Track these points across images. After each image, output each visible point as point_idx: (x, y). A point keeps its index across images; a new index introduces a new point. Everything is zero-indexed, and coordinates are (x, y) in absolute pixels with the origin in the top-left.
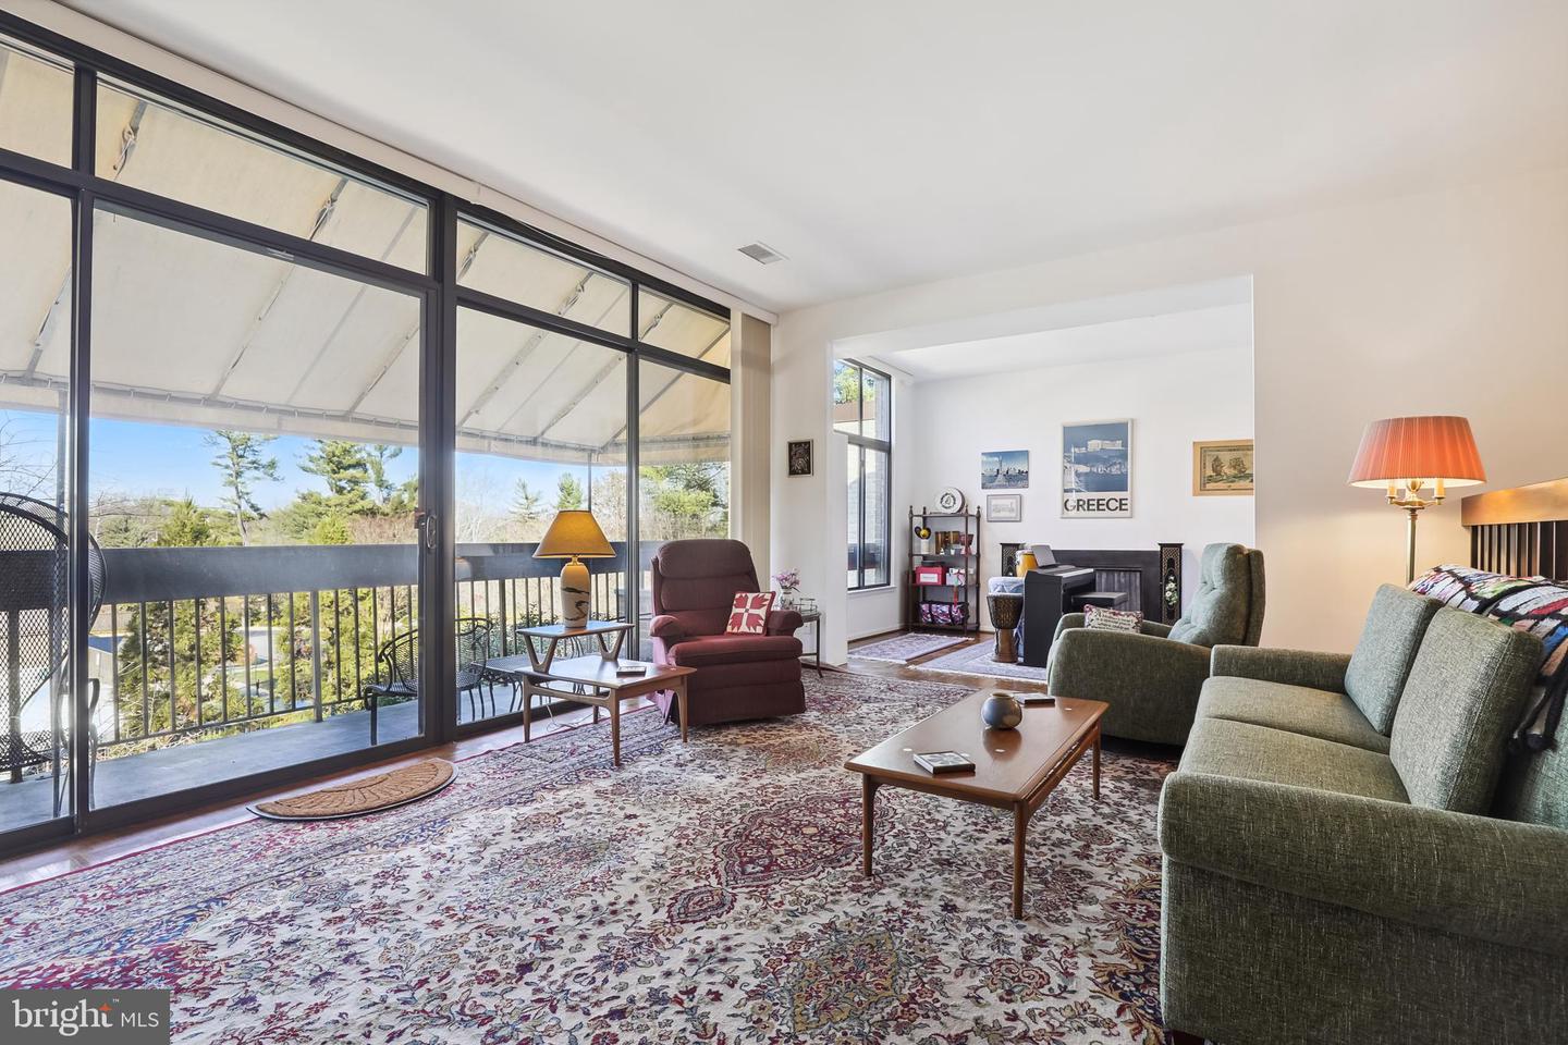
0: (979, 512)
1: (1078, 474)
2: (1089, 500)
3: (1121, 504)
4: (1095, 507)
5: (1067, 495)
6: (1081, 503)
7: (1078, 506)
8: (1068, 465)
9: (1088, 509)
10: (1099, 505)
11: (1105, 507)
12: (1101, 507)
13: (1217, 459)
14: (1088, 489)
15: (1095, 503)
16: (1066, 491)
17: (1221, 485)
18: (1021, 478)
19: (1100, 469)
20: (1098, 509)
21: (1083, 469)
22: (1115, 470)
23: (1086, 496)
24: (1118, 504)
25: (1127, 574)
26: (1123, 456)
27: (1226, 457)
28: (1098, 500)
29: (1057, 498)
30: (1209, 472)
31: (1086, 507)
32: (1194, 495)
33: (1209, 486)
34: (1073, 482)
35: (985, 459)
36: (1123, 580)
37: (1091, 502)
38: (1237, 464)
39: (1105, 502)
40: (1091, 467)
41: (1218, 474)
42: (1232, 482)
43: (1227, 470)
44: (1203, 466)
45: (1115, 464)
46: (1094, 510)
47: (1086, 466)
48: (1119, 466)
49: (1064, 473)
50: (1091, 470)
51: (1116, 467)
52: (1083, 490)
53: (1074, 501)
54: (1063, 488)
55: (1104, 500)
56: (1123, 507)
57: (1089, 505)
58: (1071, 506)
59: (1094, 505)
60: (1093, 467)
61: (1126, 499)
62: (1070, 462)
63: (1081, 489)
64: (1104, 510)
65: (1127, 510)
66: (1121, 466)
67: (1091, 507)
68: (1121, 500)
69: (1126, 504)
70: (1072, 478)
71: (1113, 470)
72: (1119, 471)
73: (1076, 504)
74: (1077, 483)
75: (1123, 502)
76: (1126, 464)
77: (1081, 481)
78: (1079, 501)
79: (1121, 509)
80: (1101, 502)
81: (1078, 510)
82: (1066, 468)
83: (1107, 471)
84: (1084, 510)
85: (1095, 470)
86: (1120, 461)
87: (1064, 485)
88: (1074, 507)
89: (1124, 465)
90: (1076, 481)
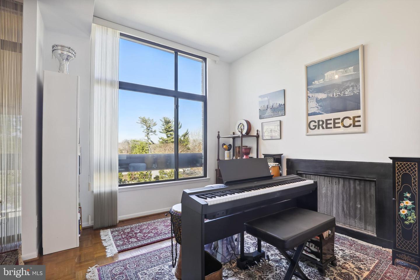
0: (258, 133)
1: (318, 101)
2: (327, 120)
3: (354, 121)
4: (332, 126)
5: (311, 118)
6: (321, 123)
7: (319, 125)
8: (310, 95)
9: (327, 128)
10: (335, 123)
11: (340, 125)
12: (337, 125)
14: (327, 112)
15: (332, 122)
16: (309, 115)
18: (281, 110)
19: (335, 94)
20: (335, 127)
21: (322, 96)
22: (348, 93)
23: (324, 117)
24: (351, 122)
25: (363, 183)
26: (355, 79)
28: (335, 120)
31: (324, 126)
34: (314, 107)
35: (260, 99)
36: (358, 188)
37: (329, 122)
39: (340, 121)
45: (348, 87)
46: (331, 128)
47: (324, 93)
48: (351, 89)
49: (308, 101)
50: (328, 96)
51: (348, 90)
52: (322, 113)
53: (315, 122)
54: (307, 112)
55: (339, 119)
56: (357, 124)
57: (327, 124)
58: (313, 126)
59: (331, 124)
60: (329, 93)
61: (359, 117)
62: (311, 93)
63: (320, 112)
64: (339, 127)
65: (360, 126)
66: (353, 88)
67: (329, 126)
68: (354, 118)
69: (359, 121)
70: (313, 104)
71: (346, 93)
72: (351, 93)
73: (317, 124)
74: (318, 108)
75: (357, 119)
76: (358, 86)
77: (321, 106)
78: (319, 121)
79: (354, 126)
80: (336, 121)
81: (319, 128)
82: (309, 97)
83: (341, 95)
84: (323, 128)
85: (332, 96)
86: (352, 84)
87: (307, 110)
88: (315, 126)
89: (356, 86)
90: (316, 106)
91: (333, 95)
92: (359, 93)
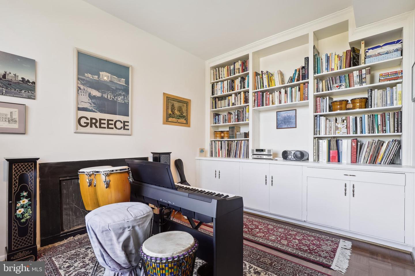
1: (91, 97)
2: (100, 120)
3: (124, 125)
4: (106, 126)
5: (82, 113)
6: (94, 121)
7: (91, 123)
8: (82, 87)
9: (100, 127)
10: (108, 124)
11: (113, 126)
12: (110, 126)
13: (173, 105)
14: (100, 110)
15: (106, 122)
16: (79, 109)
17: (174, 120)
18: (24, 87)
19: (109, 96)
20: (108, 128)
21: (95, 93)
23: (98, 115)
24: (122, 125)
26: (126, 90)
27: (177, 105)
28: (108, 120)
29: (72, 116)
30: (170, 112)
31: (98, 124)
32: (164, 123)
33: (170, 119)
34: (86, 102)
37: (102, 121)
38: (180, 110)
39: (113, 123)
40: (102, 93)
41: (173, 114)
42: (179, 119)
43: (177, 112)
44: (167, 108)
45: (120, 95)
46: (105, 128)
47: (99, 91)
48: (123, 97)
49: (78, 93)
50: (102, 95)
51: (121, 97)
52: (96, 111)
53: (87, 119)
54: (77, 106)
55: (112, 120)
56: (126, 127)
57: (100, 123)
58: (85, 123)
59: (105, 124)
60: (104, 93)
61: (128, 122)
62: (83, 85)
63: (94, 110)
64: (113, 128)
65: (128, 129)
66: (124, 97)
67: (102, 126)
68: (124, 122)
69: (128, 126)
70: (86, 98)
71: (119, 99)
72: (123, 101)
73: (89, 121)
74: (91, 104)
75: (126, 124)
76: (128, 97)
77: (94, 103)
78: (92, 119)
79: (124, 129)
80: (110, 122)
81: (91, 127)
82: (80, 89)
83: (115, 100)
84: (96, 127)
85: (106, 97)
86: (124, 93)
87: (78, 104)
88: (88, 124)
89: (127, 97)
90: (89, 102)
91: (108, 97)
92: (128, 103)
